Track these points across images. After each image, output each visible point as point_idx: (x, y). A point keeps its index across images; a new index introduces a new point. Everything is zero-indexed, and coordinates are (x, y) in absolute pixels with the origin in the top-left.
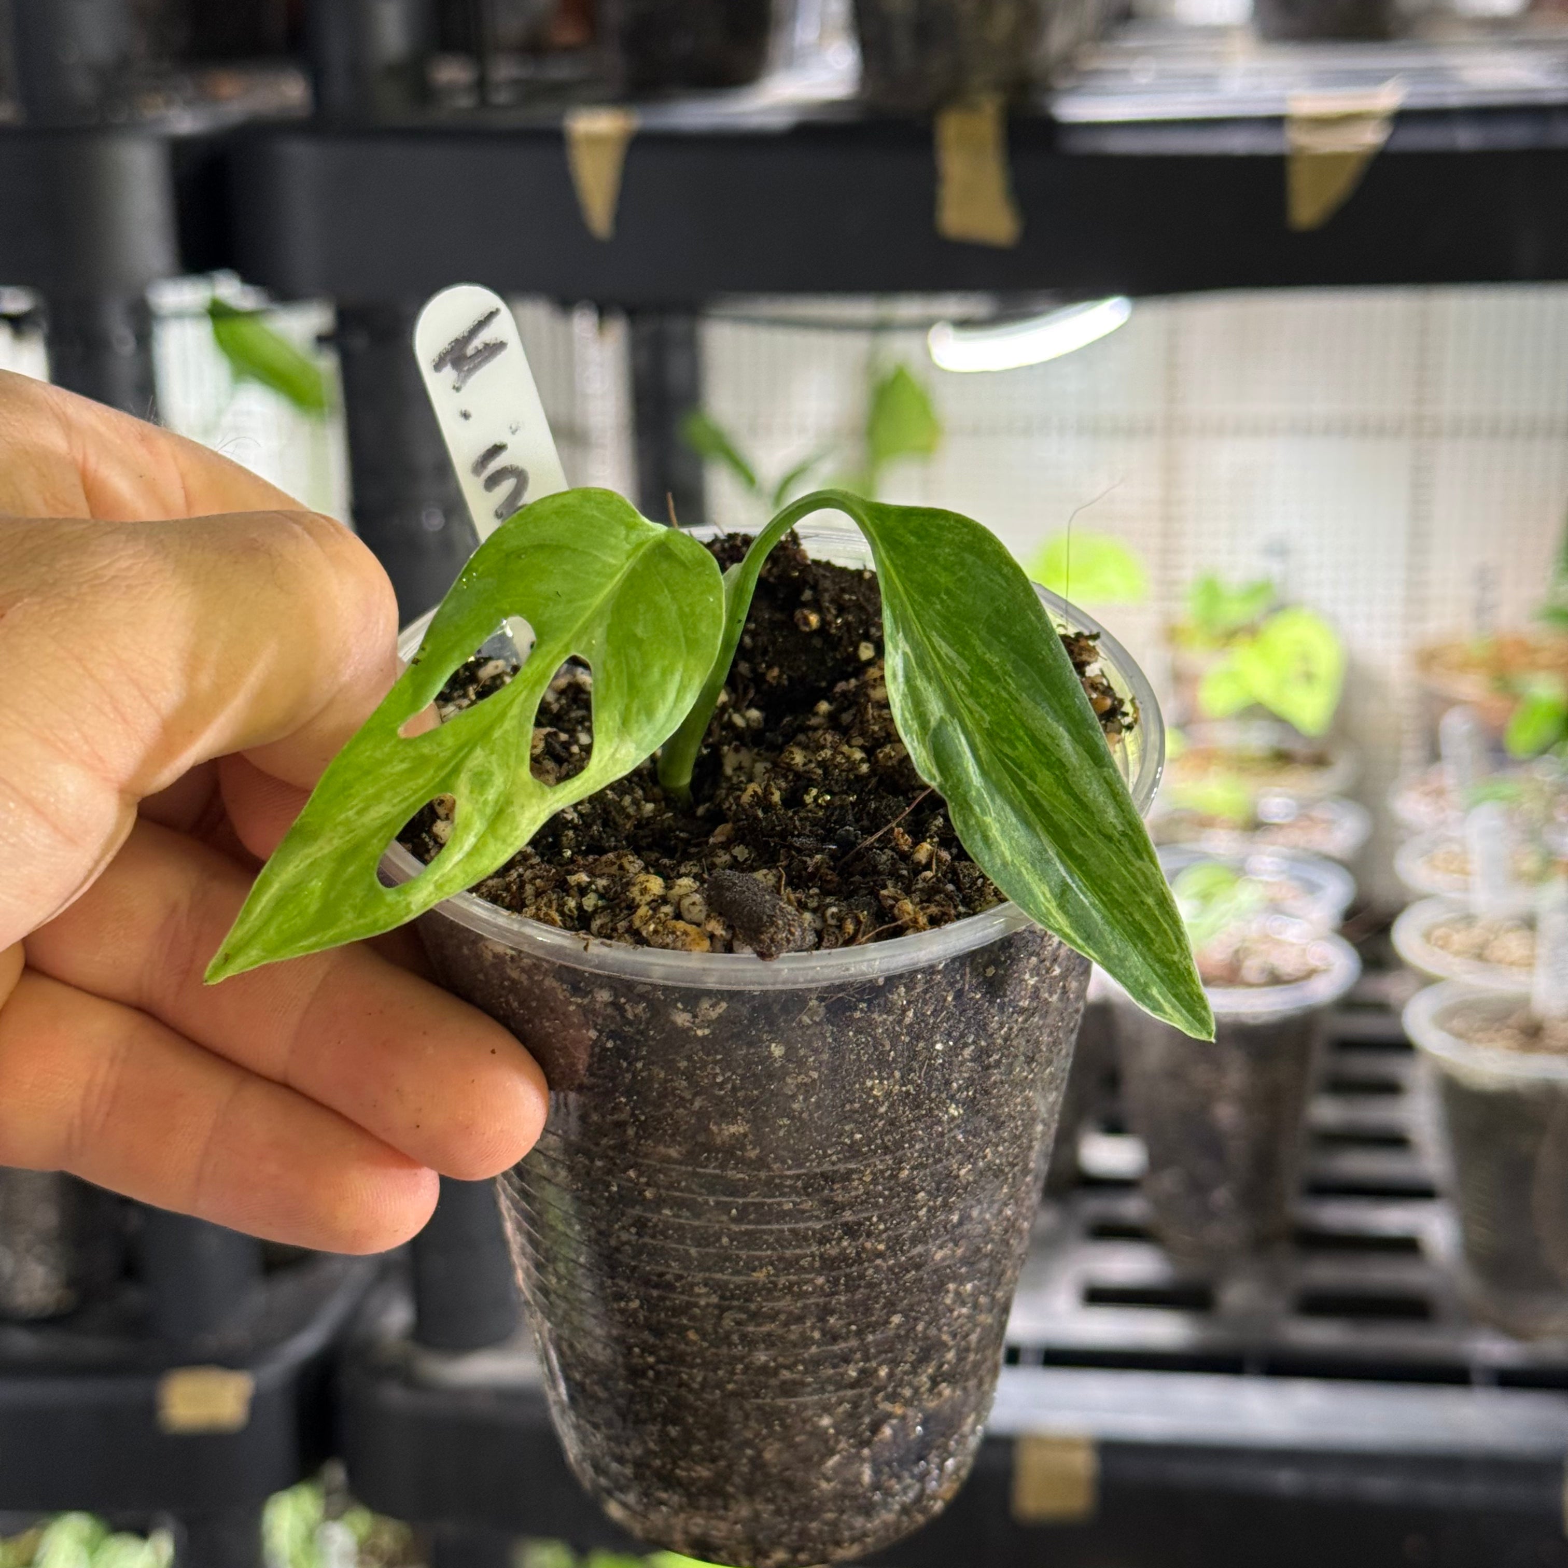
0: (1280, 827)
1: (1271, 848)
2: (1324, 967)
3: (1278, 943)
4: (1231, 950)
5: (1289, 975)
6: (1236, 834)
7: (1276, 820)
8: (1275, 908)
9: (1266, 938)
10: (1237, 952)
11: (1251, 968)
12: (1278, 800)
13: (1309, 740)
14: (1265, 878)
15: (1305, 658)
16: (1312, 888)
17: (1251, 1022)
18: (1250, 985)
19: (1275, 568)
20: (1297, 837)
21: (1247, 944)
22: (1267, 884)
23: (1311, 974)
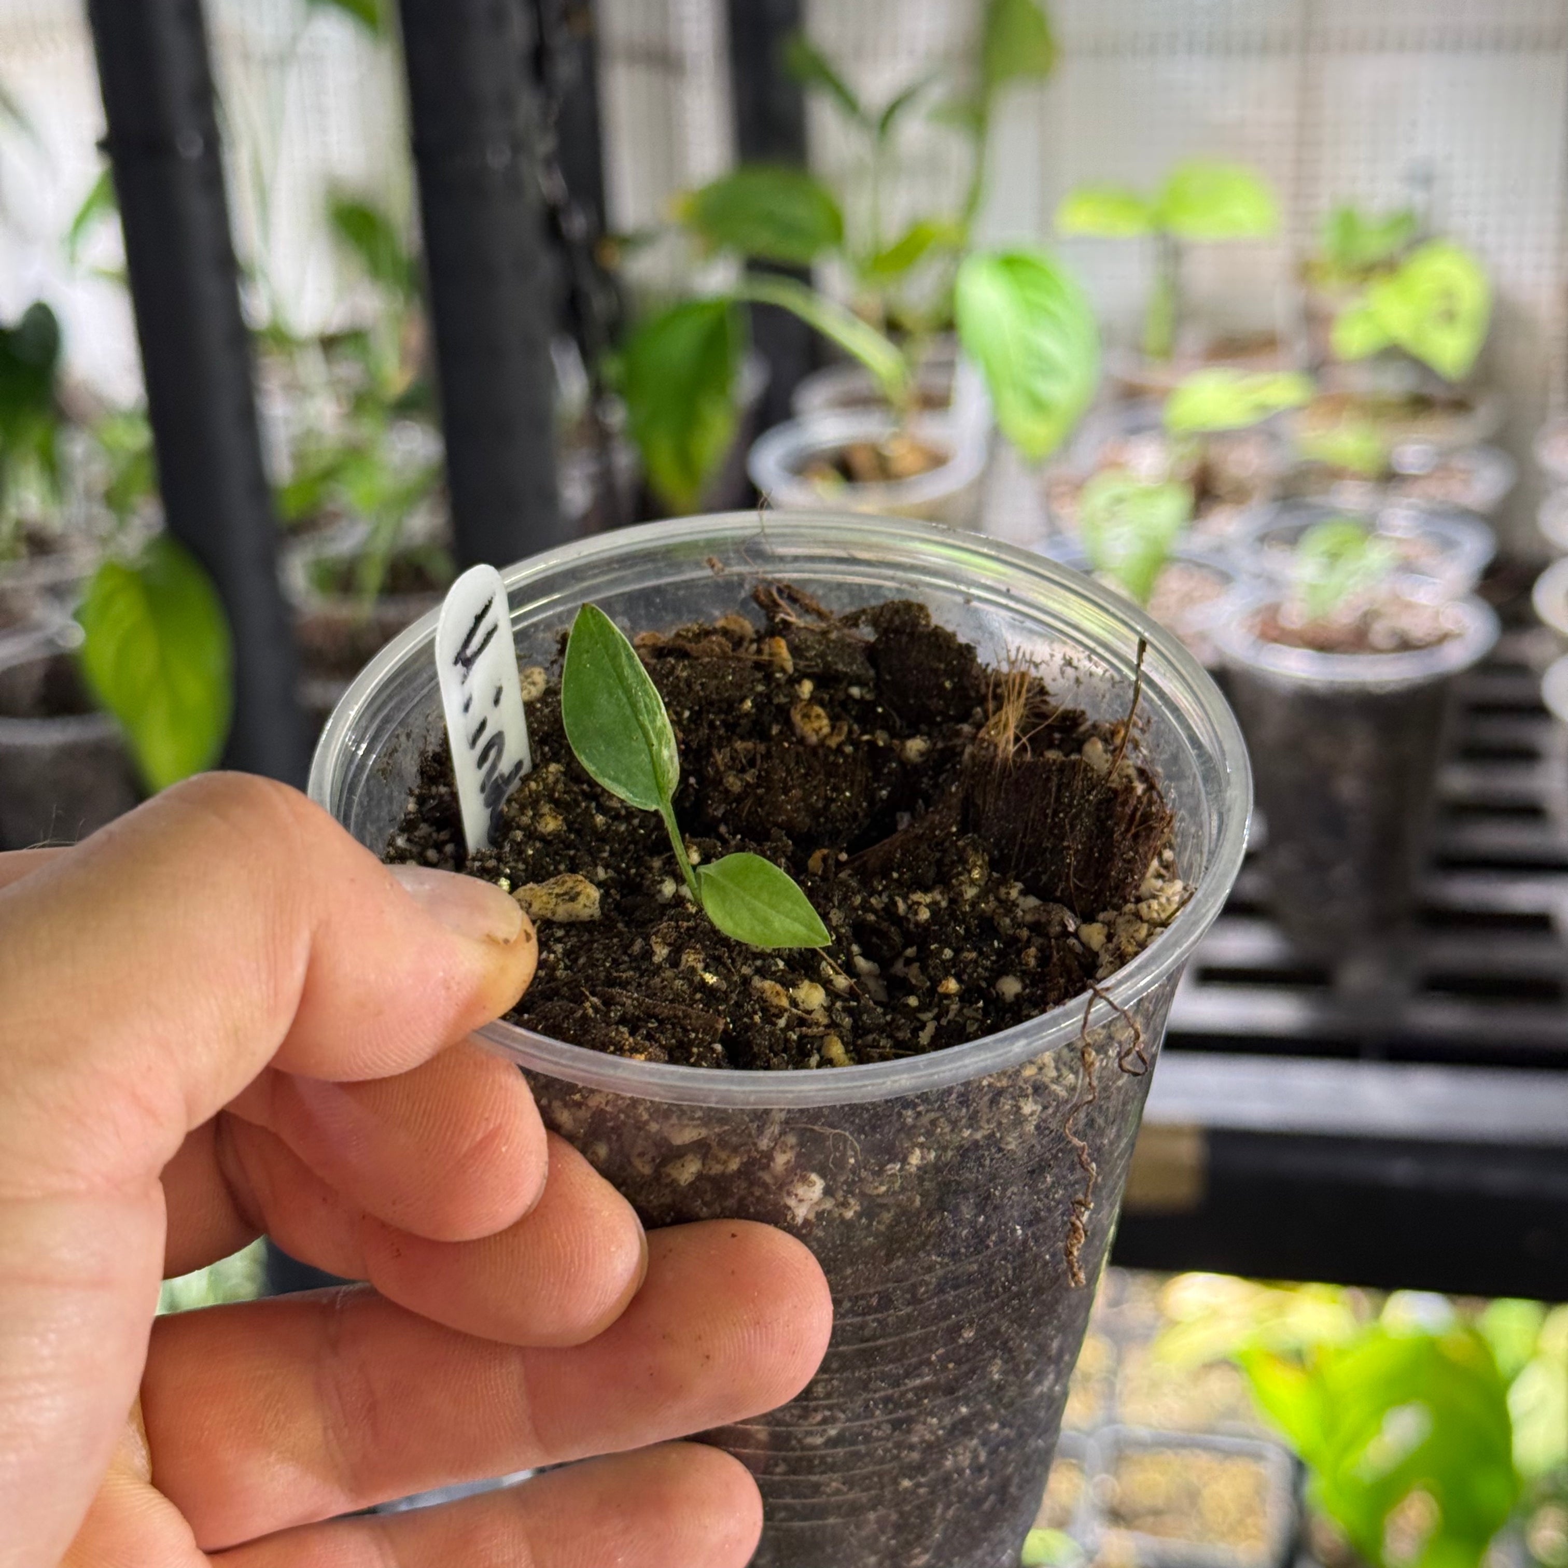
0: (1415, 478)
1: (1406, 501)
2: (1457, 632)
3: (1409, 606)
4: (1359, 613)
5: (1420, 640)
6: (1370, 485)
7: (1413, 472)
8: (1407, 567)
9: (1396, 598)
10: (1365, 615)
11: (1379, 632)
12: (1417, 447)
13: (1449, 385)
14: (1398, 534)
15: (1448, 294)
16: (1447, 545)
17: (1378, 691)
18: (1376, 650)
19: (1419, 198)
20: (1436, 490)
21: (1376, 607)
22: (1399, 541)
23: (1443, 638)
